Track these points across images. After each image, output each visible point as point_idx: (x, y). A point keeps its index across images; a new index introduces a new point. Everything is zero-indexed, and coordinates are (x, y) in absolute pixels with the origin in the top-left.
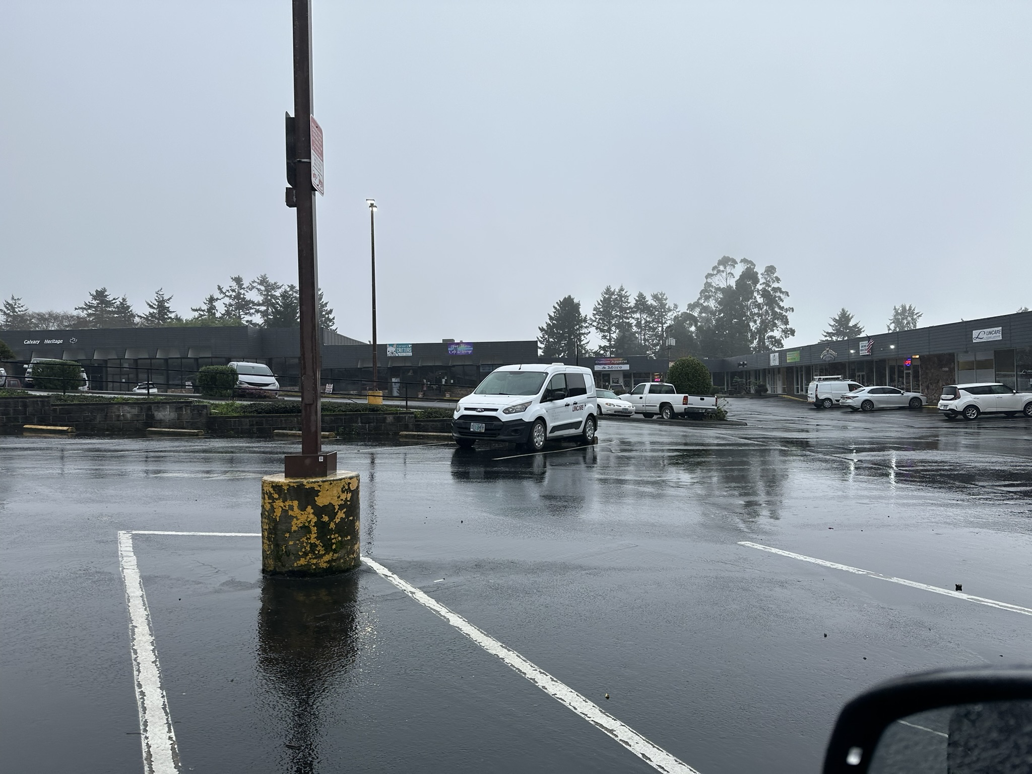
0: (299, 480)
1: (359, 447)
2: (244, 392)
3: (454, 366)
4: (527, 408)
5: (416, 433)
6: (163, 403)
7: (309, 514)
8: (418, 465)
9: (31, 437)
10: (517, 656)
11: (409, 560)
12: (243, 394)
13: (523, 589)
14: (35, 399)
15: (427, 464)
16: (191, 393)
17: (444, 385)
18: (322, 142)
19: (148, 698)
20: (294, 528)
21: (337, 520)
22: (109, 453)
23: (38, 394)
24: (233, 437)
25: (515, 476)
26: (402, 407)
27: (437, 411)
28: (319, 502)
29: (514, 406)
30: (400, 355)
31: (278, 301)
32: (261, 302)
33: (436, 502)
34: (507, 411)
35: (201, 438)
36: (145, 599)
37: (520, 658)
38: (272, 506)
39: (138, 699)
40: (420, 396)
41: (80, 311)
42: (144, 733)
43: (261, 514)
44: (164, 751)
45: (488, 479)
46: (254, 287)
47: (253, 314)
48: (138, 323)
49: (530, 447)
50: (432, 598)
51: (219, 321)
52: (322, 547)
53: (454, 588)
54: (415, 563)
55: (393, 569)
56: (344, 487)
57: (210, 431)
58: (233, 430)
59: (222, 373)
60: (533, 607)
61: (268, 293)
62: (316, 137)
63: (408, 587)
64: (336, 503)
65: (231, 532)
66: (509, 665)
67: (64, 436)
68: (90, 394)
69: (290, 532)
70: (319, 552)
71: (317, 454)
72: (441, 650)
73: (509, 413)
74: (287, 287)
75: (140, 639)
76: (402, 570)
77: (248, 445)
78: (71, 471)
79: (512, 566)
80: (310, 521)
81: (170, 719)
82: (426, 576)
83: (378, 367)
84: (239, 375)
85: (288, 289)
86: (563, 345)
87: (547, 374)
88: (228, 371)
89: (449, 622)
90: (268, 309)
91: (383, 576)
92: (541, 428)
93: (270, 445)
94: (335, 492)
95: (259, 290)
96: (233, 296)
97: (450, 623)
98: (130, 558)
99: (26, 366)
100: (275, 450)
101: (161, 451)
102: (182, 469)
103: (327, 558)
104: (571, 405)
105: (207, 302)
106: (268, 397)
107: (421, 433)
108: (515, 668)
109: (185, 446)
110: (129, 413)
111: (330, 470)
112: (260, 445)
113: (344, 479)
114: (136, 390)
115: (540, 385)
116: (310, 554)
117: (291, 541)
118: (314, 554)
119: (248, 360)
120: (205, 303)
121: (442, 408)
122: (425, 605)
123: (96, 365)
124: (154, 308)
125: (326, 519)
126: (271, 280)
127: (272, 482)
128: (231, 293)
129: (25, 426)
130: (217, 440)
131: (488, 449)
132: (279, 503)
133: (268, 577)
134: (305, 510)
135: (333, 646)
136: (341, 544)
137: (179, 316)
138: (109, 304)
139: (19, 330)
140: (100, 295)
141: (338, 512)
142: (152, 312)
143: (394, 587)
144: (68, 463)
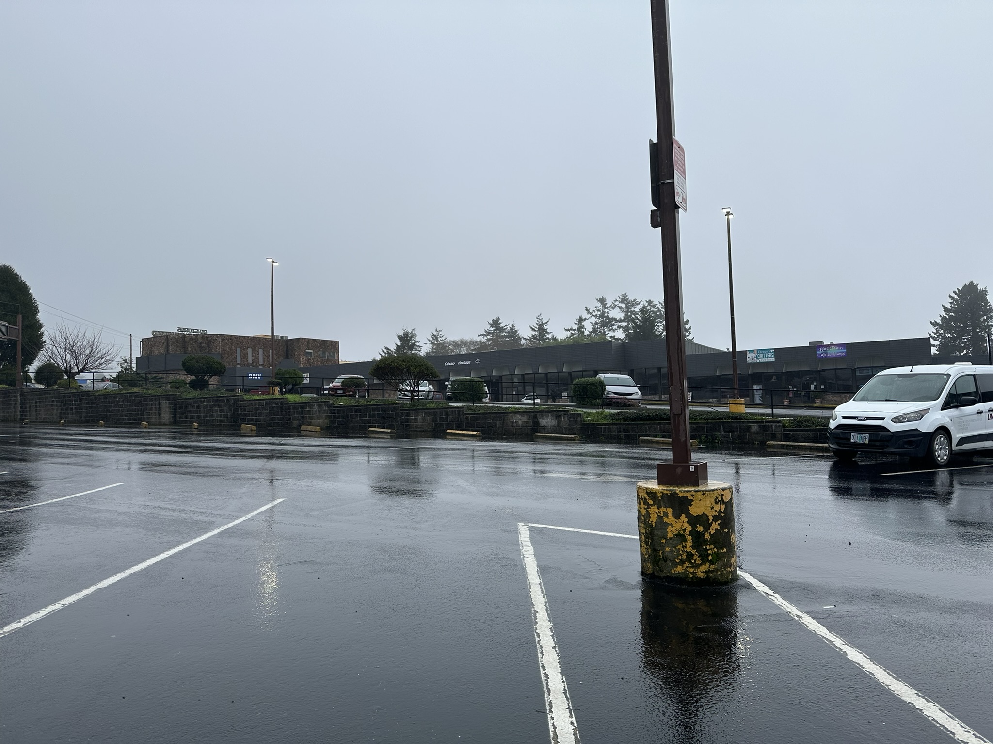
0: (671, 488)
1: (724, 456)
2: (610, 401)
3: (824, 370)
4: (923, 416)
5: (785, 443)
6: (546, 412)
7: (683, 522)
8: (791, 478)
9: (452, 440)
10: (940, 709)
11: (793, 580)
12: (610, 403)
13: (939, 630)
14: (454, 410)
15: (801, 477)
16: (567, 403)
17: (813, 391)
18: (684, 161)
19: (551, 680)
20: (670, 535)
21: (712, 532)
22: (507, 454)
23: (455, 405)
24: (604, 442)
25: (914, 496)
26: (768, 415)
27: (808, 420)
28: (693, 511)
29: (905, 414)
30: (762, 360)
31: (637, 316)
32: (622, 318)
33: (816, 519)
34: (896, 420)
35: (577, 443)
36: (543, 587)
37: (945, 713)
38: (648, 511)
39: (543, 680)
40: (786, 403)
41: (482, 337)
42: (550, 714)
43: (638, 518)
44: (568, 734)
45: (877, 496)
46: (616, 305)
47: (616, 330)
48: (524, 344)
49: (930, 461)
50: (823, 626)
51: (587, 338)
52: (699, 557)
53: (848, 618)
54: (799, 585)
55: (774, 588)
56: (717, 498)
57: (584, 437)
58: (603, 435)
59: (592, 384)
60: (955, 654)
61: (628, 310)
62: (679, 157)
63: (794, 611)
64: (711, 515)
65: (610, 532)
66: (930, 719)
67: (475, 439)
68: (491, 405)
69: (666, 539)
70: (695, 561)
71: (688, 463)
72: (840, 686)
73: (900, 422)
74: (646, 302)
75: (541, 623)
76: (785, 590)
77: (617, 450)
78: (481, 469)
79: (921, 601)
80: (685, 529)
81: (570, 705)
82: (813, 600)
83: (738, 374)
84: (606, 386)
85: (646, 305)
86: (966, 340)
87: (949, 376)
88: (597, 383)
89: (847, 655)
90: (629, 324)
91: (763, 593)
92: (944, 439)
93: (637, 451)
94: (708, 502)
95: (620, 308)
96: (598, 316)
97: (848, 657)
98: (529, 548)
99: (446, 383)
100: (642, 456)
101: (546, 454)
102: (563, 470)
103: (704, 568)
104: (986, 412)
105: (577, 322)
106: (632, 405)
107: (791, 443)
108: (939, 724)
109: (565, 450)
110: (520, 420)
111: (701, 480)
112: (628, 451)
113: (716, 490)
114: (525, 401)
115: (939, 389)
116: (686, 563)
117: (668, 547)
118: (691, 562)
119: (612, 372)
120: (575, 323)
121: (814, 417)
122: (816, 632)
123: (494, 380)
124: (535, 331)
125: (700, 529)
126: (631, 298)
127: (647, 489)
128: (597, 313)
129: (448, 431)
130: (591, 445)
131: (873, 462)
132: (654, 510)
133: (648, 580)
134: (680, 519)
135: (717, 660)
136: (718, 557)
137: (555, 337)
138: (502, 330)
139: (441, 355)
140: (496, 323)
141: (712, 523)
142: (534, 334)
143: (778, 607)
144: (478, 462)
